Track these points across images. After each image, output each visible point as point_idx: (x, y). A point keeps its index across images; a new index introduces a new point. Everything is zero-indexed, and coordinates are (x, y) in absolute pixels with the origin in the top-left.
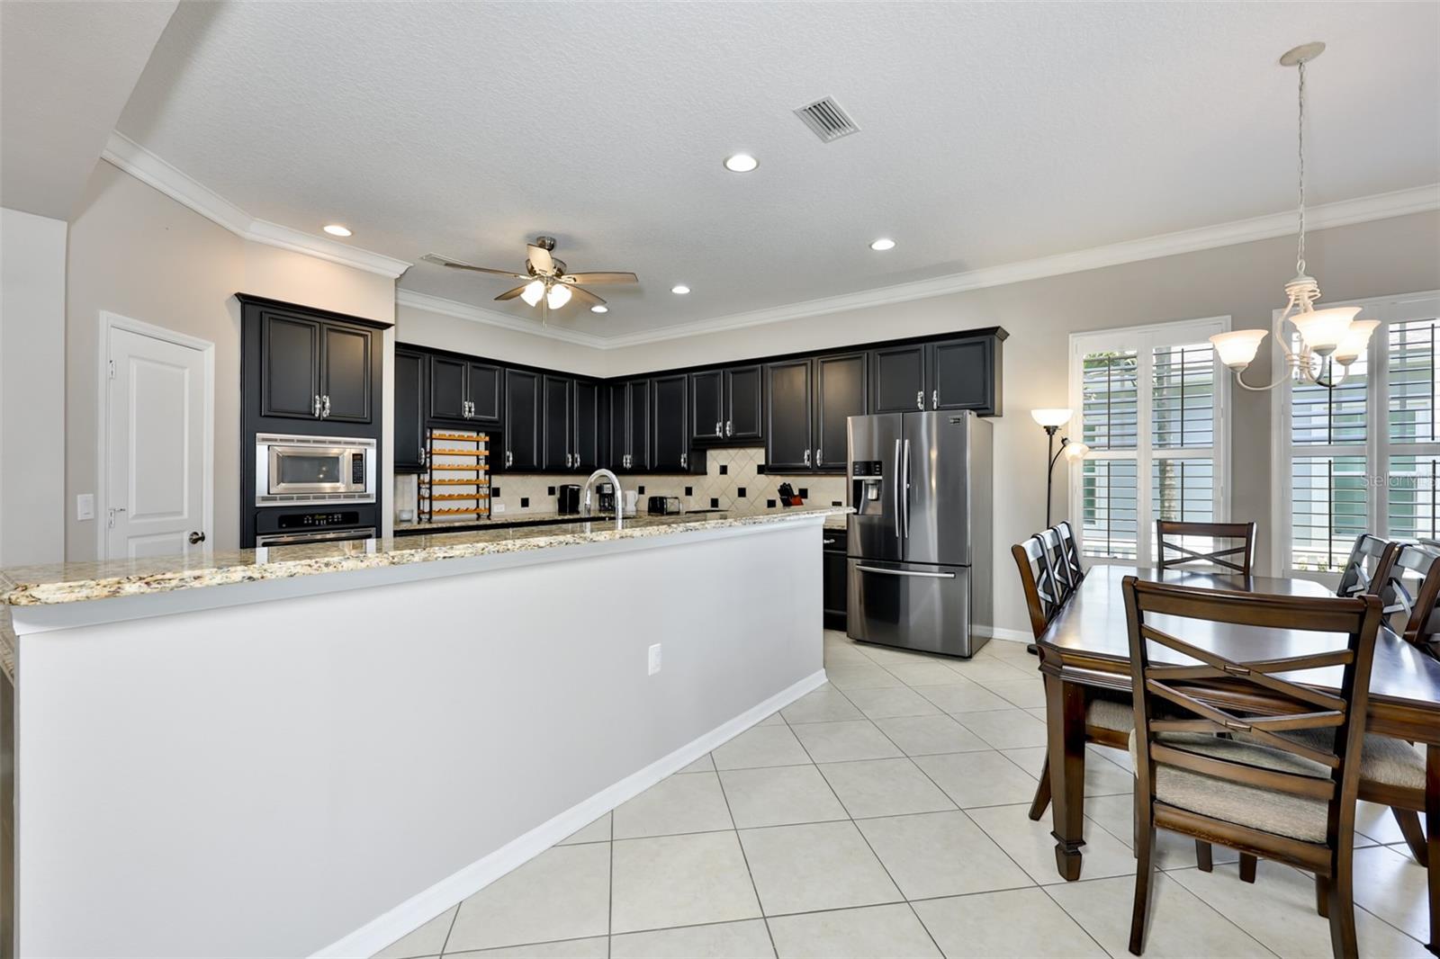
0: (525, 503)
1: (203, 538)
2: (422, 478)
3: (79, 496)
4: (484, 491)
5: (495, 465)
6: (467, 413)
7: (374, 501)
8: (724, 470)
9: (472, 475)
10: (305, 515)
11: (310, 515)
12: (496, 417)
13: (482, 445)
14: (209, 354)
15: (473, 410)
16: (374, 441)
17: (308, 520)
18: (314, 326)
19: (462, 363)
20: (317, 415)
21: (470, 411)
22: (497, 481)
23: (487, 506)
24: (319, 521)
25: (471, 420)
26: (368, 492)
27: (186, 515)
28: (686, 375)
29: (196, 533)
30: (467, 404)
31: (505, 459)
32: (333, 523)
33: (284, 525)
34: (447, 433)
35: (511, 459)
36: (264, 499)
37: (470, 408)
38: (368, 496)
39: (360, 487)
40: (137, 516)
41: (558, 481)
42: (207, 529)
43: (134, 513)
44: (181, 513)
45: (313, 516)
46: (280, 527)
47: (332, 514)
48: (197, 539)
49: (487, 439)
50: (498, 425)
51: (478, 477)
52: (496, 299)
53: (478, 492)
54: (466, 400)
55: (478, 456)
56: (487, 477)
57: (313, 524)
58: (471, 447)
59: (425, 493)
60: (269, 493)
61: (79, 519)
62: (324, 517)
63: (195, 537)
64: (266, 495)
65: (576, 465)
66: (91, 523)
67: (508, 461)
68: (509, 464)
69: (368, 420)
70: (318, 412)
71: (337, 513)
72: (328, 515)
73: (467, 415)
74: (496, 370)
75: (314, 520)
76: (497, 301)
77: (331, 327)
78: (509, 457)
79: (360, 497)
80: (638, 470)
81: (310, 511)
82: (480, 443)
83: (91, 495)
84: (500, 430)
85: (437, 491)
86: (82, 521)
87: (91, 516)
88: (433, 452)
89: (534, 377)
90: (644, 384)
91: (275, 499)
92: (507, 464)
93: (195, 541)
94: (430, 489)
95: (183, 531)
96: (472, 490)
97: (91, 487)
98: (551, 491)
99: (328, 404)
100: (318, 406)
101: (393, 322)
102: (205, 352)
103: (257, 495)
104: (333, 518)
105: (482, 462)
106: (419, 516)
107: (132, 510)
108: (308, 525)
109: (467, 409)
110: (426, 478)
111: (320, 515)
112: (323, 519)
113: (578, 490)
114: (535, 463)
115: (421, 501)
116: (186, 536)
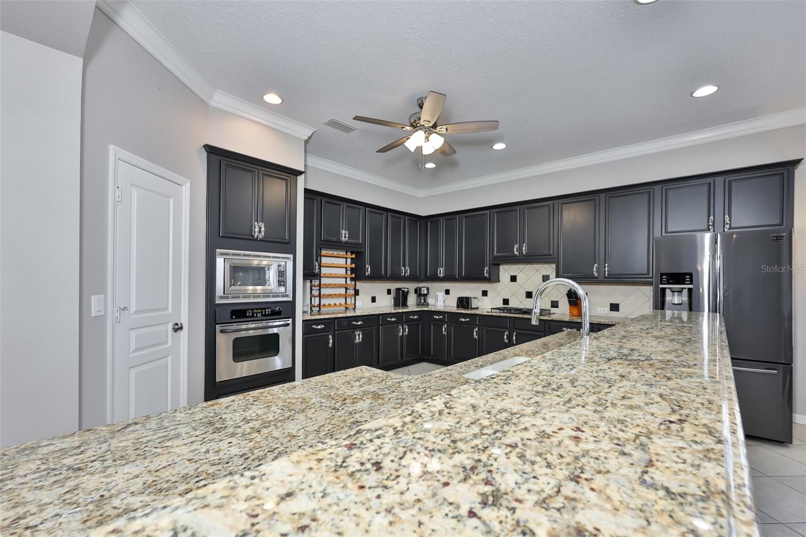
0: (374, 300)
1: (181, 328)
2: (313, 283)
3: (92, 297)
4: (352, 292)
5: (358, 274)
6: (343, 238)
7: (290, 299)
8: (513, 279)
9: (343, 281)
10: (248, 310)
11: (251, 310)
12: (361, 241)
13: (349, 261)
14: (186, 189)
15: (347, 236)
16: (291, 256)
17: (249, 313)
18: (255, 171)
19: (341, 203)
20: (256, 237)
21: (345, 237)
22: (360, 285)
23: (353, 302)
24: (257, 313)
25: (346, 243)
26: (287, 293)
27: (170, 311)
28: (488, 212)
29: (177, 324)
30: (343, 232)
31: (365, 270)
32: (265, 315)
33: (234, 317)
34: (330, 252)
35: (369, 270)
36: (221, 298)
37: (345, 234)
38: (287, 296)
39: (282, 289)
40: (136, 312)
41: (394, 286)
42: (184, 321)
43: (134, 310)
44: (167, 309)
45: (252, 310)
46: (232, 318)
47: (265, 309)
48: (178, 328)
49: (354, 256)
50: (361, 246)
51: (346, 282)
52: (377, 152)
53: (346, 292)
54: (343, 229)
55: (346, 268)
56: (353, 283)
57: (253, 316)
58: (342, 261)
59: (316, 293)
60: (224, 294)
61: (93, 316)
62: (260, 311)
63: (176, 327)
64: (223, 295)
65: (407, 275)
66: (101, 319)
67: (368, 271)
68: (368, 273)
69: (288, 241)
70: (256, 234)
71: (268, 308)
72: (262, 309)
73: (343, 239)
74: (360, 209)
75: (253, 313)
76: (378, 153)
77: (265, 172)
78: (368, 269)
79: (282, 296)
80: (449, 278)
81: (252, 307)
82: (348, 260)
83: (103, 296)
84: (363, 250)
85: (324, 291)
86: (94, 317)
87: (102, 313)
88: (322, 265)
89: (382, 214)
90: (455, 218)
91: (228, 298)
92: (367, 274)
93: (176, 330)
94: (320, 290)
95: (168, 323)
96: (343, 291)
97: (102, 290)
98: (389, 292)
99: (263, 229)
100: (257, 230)
101: (303, 170)
102: (184, 187)
103: (217, 295)
104: (265, 312)
105: (349, 272)
106: (311, 309)
107: (133, 308)
108: (249, 317)
109: (344, 235)
110: (316, 282)
111: (257, 309)
112: (259, 313)
113: (408, 291)
114: (383, 273)
115: (313, 299)
116: (170, 326)
